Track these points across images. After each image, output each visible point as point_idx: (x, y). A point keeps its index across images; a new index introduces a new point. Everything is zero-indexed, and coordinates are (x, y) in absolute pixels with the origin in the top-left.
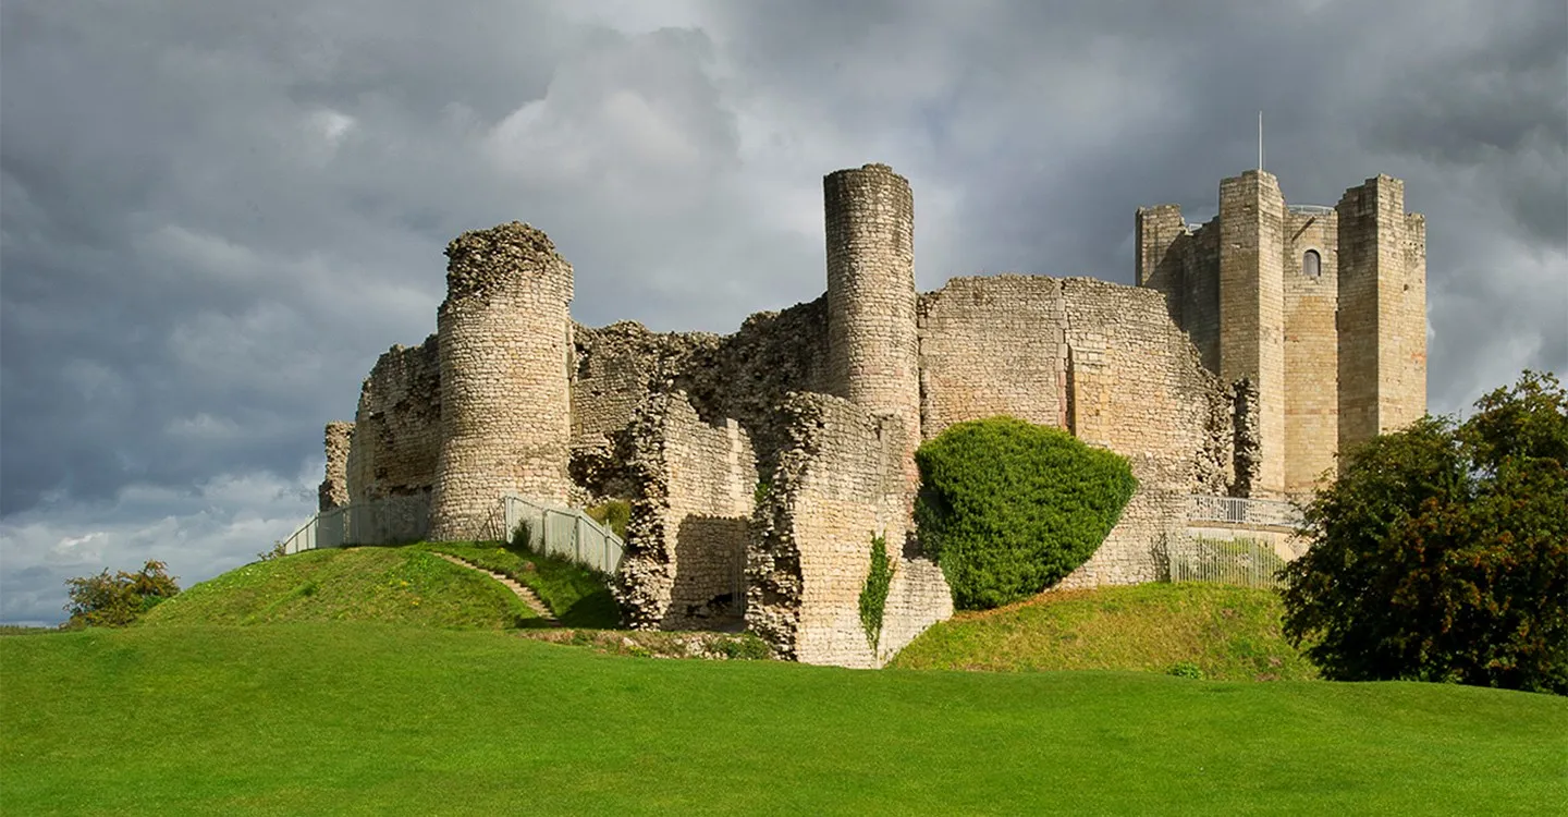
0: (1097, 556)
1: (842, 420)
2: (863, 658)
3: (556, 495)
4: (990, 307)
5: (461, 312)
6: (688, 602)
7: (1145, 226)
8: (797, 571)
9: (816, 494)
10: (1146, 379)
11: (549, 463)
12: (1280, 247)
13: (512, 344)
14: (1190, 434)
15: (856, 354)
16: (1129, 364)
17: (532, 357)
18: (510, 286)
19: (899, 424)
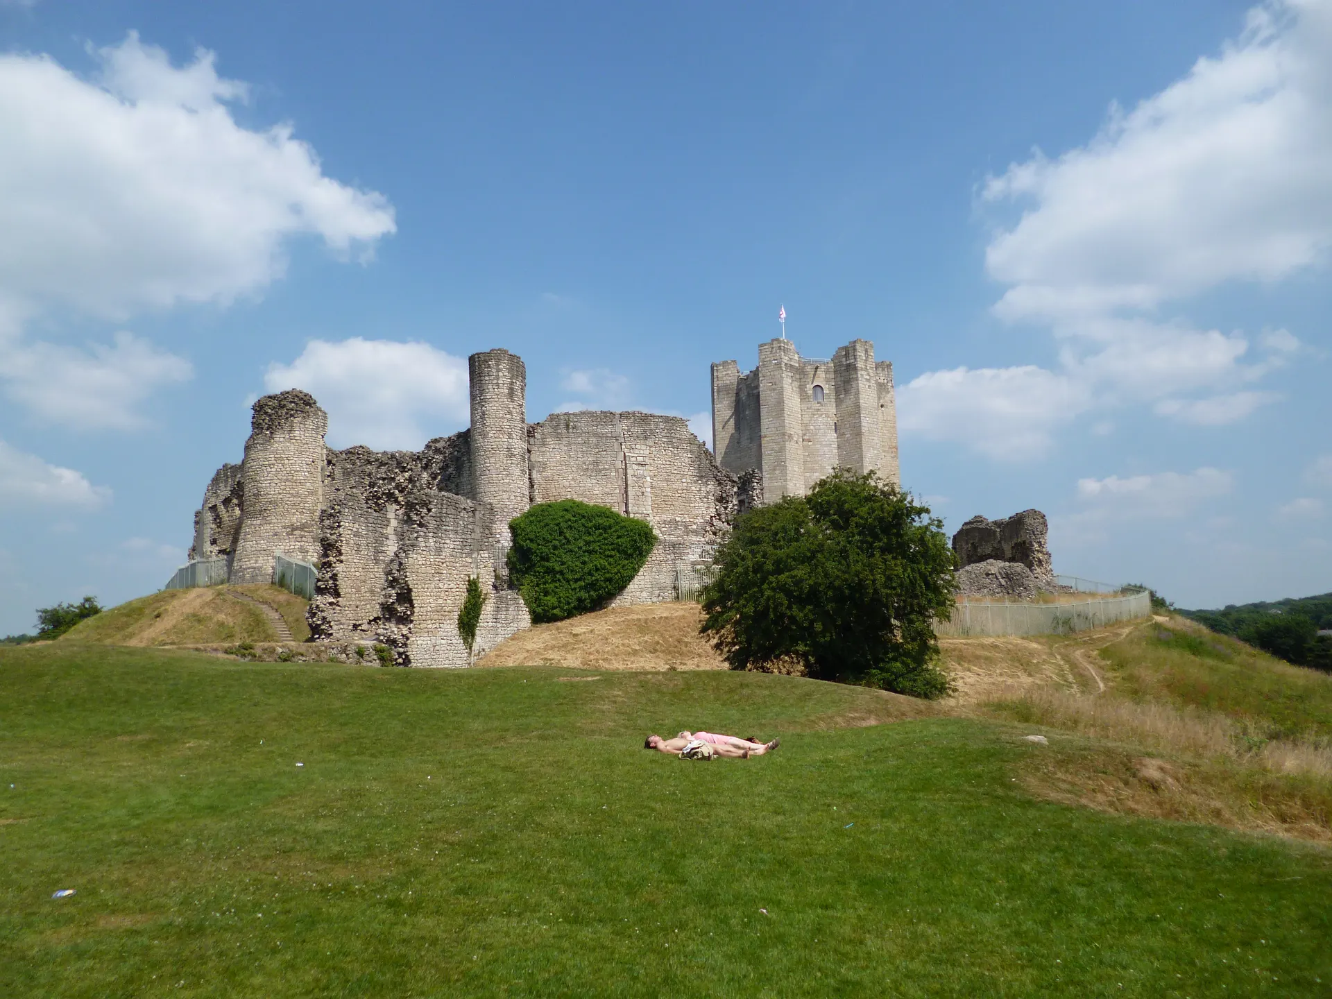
0: (631, 587)
1: (445, 506)
2: (460, 655)
3: (310, 554)
4: (575, 431)
5: (257, 444)
6: (354, 622)
7: (715, 374)
8: (411, 602)
9: (424, 553)
10: (676, 472)
11: (306, 534)
12: (796, 384)
13: (286, 462)
14: (706, 506)
15: (485, 463)
16: (664, 462)
17: (298, 469)
18: (287, 427)
19: (489, 507)
